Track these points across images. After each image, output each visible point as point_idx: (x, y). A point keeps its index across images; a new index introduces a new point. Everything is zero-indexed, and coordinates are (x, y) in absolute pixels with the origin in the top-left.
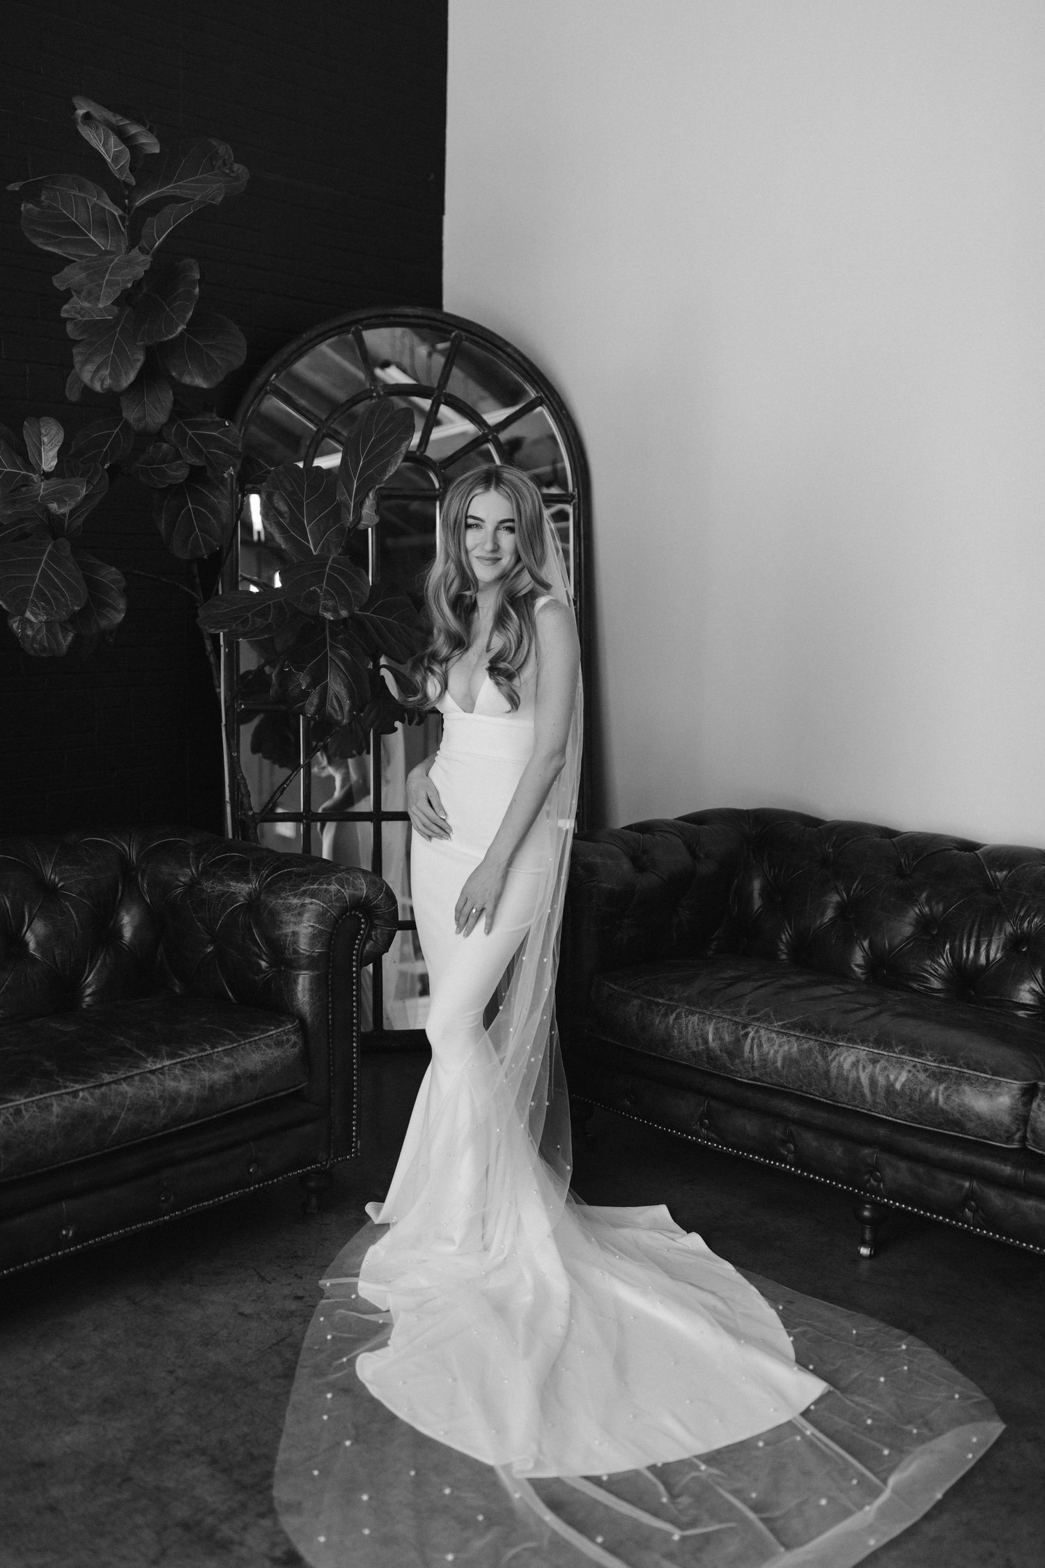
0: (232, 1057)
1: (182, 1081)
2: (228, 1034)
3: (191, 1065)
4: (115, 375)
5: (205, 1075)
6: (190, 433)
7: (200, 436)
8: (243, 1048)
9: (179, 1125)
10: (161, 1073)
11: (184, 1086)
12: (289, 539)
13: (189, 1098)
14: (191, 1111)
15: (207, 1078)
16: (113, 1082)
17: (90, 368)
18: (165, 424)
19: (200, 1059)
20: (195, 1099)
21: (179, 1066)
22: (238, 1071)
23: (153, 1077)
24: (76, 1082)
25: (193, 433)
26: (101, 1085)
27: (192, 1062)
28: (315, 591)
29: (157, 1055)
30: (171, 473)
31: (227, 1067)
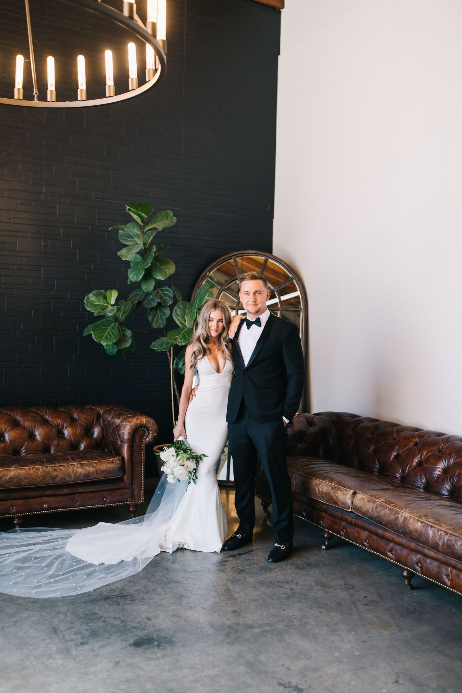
0: (96, 464)
1: (79, 468)
2: (98, 458)
3: (83, 465)
4: (137, 278)
5: (87, 468)
6: (160, 292)
7: (163, 293)
8: (101, 463)
9: (78, 481)
10: (74, 466)
11: (80, 470)
12: (181, 323)
13: (81, 474)
14: (81, 478)
15: (87, 469)
16: (59, 466)
17: (132, 275)
18: (153, 290)
19: (86, 464)
20: (83, 474)
21: (79, 465)
22: (97, 468)
23: (71, 467)
24: (49, 464)
25: (162, 293)
26: (55, 466)
27: (84, 464)
28: (177, 337)
29: (74, 461)
30: (153, 304)
31: (94, 467)
